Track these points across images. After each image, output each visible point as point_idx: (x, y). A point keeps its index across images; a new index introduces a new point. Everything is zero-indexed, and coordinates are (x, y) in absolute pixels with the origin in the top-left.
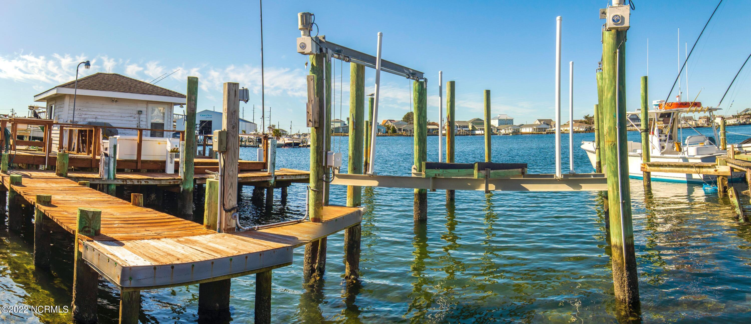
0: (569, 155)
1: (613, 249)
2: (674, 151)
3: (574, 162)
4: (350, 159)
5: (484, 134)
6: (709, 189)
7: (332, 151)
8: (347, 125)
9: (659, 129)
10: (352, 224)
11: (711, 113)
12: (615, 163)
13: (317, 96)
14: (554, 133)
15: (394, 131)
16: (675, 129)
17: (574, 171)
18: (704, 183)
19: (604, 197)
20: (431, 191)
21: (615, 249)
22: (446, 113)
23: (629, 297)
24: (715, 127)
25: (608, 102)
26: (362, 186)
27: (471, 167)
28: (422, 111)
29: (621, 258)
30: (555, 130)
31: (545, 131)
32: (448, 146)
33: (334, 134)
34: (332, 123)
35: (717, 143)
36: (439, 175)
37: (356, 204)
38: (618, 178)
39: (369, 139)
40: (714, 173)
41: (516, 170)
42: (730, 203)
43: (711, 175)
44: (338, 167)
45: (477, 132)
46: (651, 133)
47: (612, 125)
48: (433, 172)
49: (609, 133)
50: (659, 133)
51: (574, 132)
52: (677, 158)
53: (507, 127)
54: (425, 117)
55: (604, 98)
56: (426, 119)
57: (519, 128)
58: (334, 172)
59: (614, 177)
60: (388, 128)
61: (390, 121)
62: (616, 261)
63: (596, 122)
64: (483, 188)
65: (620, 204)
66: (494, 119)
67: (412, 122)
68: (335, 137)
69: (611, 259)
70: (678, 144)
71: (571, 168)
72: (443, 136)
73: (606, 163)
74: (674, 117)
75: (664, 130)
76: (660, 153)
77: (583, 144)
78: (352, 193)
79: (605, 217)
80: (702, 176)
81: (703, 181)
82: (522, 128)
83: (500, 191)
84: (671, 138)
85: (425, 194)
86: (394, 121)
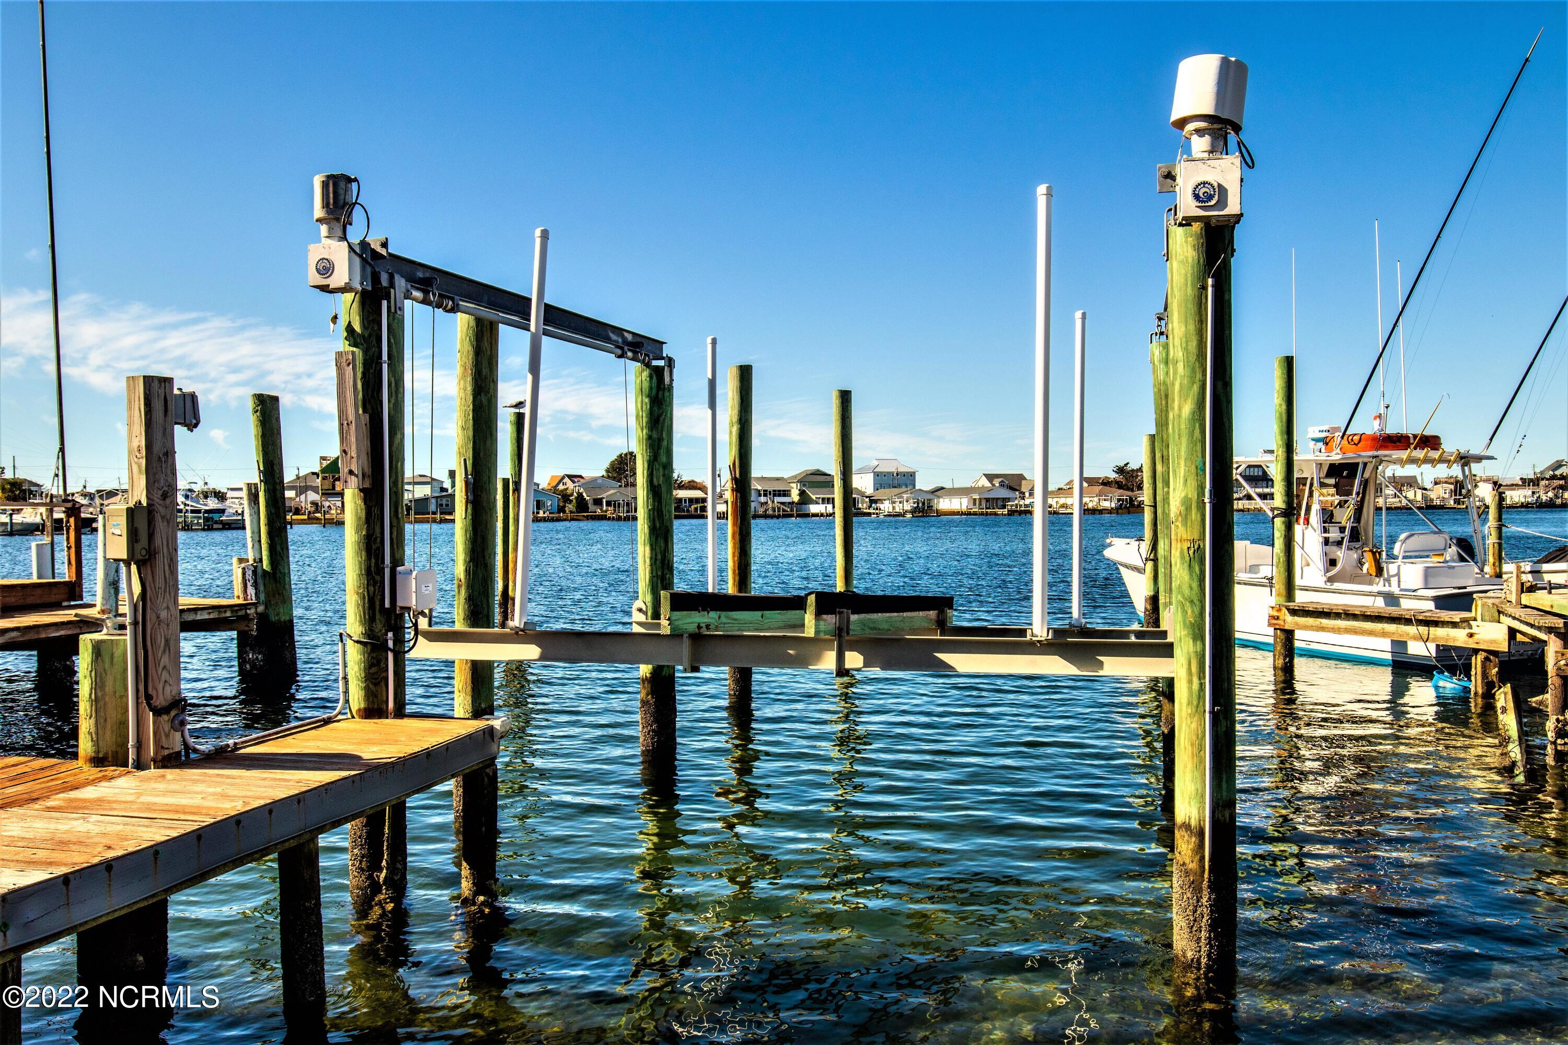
0: (1071, 575)
1: (1177, 834)
2: (1363, 575)
3: (1084, 595)
4: (459, 586)
5: (832, 514)
6: (1449, 685)
7: (408, 565)
8: (450, 491)
9: (1324, 510)
10: (473, 762)
11: (1466, 468)
12: (1197, 603)
13: (365, 411)
14: (1030, 513)
15: (582, 505)
16: (1369, 511)
17: (1083, 621)
18: (1435, 667)
19: (1163, 694)
20: (685, 671)
21: (1183, 832)
22: (727, 455)
23: (1209, 956)
24: (1475, 510)
25: (1183, 426)
26: (494, 662)
27: (798, 603)
28: (659, 447)
29: (1198, 857)
30: (1031, 504)
31: (1004, 507)
32: (734, 547)
33: (412, 517)
34: (407, 487)
35: (1478, 558)
36: (708, 627)
37: (481, 708)
38: (1204, 645)
39: (511, 528)
40: (1465, 642)
41: (921, 613)
42: (1498, 729)
43: (1456, 648)
44: (427, 611)
45: (814, 509)
46: (1301, 520)
47: (1193, 495)
48: (692, 620)
49: (1185, 516)
50: (1324, 522)
51: (1087, 512)
52: (1370, 594)
53: (899, 495)
54: (668, 466)
55: (1171, 416)
56: (672, 471)
57: (930, 496)
58: (416, 625)
59: (1195, 639)
60: (566, 497)
61: (571, 477)
62: (1184, 864)
63: (1147, 485)
64: (829, 661)
65: (1207, 715)
66: (862, 471)
67: (631, 480)
68: (417, 526)
69: (1172, 860)
70: (1374, 554)
71: (1075, 614)
72: (718, 518)
73: (1174, 600)
74: (1366, 475)
75: (1337, 513)
76: (1325, 579)
77: (1110, 545)
78: (469, 681)
79: (1164, 747)
80: (1432, 647)
81: (1434, 662)
82: (939, 497)
83: (876, 672)
84: (1355, 536)
85: (671, 679)
86: (581, 477)
